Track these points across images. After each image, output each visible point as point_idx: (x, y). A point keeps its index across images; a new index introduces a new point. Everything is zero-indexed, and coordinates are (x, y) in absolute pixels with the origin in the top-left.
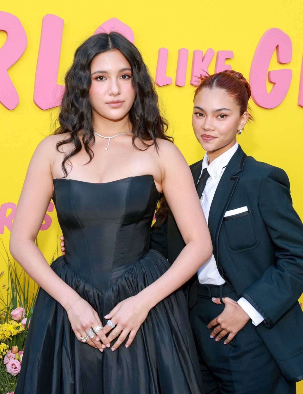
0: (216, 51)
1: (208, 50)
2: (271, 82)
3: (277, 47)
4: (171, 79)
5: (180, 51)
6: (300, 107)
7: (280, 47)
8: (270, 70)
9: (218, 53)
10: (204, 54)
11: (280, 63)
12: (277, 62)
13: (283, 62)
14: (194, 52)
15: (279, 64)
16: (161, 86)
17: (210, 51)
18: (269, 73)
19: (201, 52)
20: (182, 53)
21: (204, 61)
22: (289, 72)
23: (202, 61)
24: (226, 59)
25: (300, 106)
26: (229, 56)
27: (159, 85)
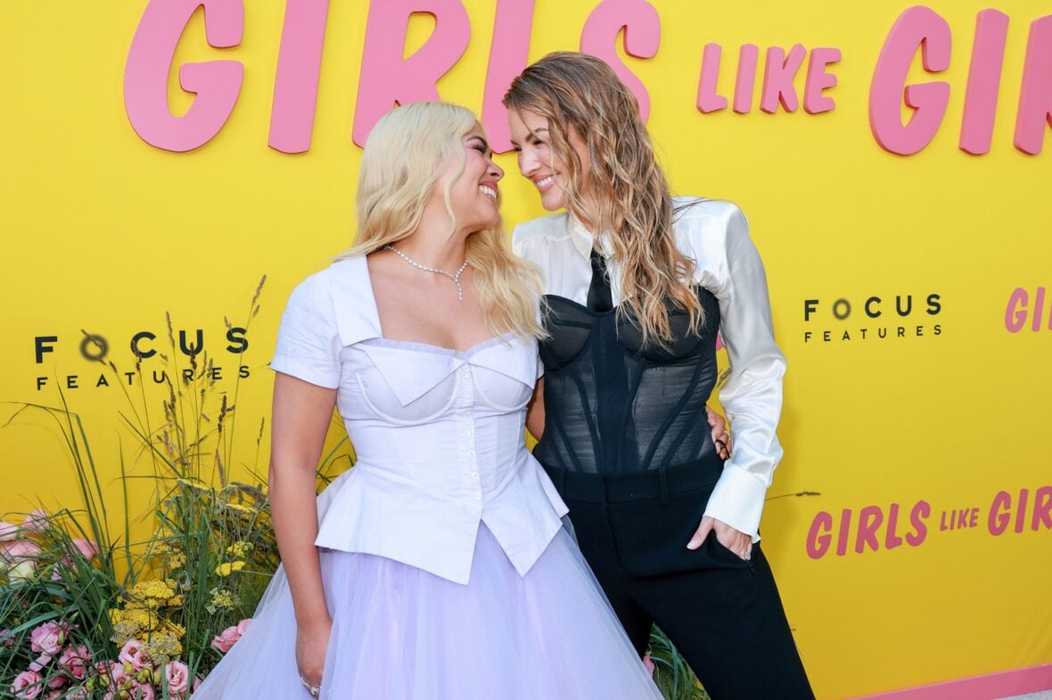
0: (809, 48)
1: (794, 47)
2: (909, 106)
3: (924, 41)
4: (724, 100)
5: (743, 49)
6: (963, 154)
7: (928, 41)
8: (907, 84)
9: (813, 52)
10: (786, 54)
11: (928, 71)
12: (923, 70)
13: (932, 69)
14: (770, 51)
15: (925, 72)
16: (706, 111)
17: (799, 49)
18: (907, 89)
19: (782, 51)
20: (748, 53)
21: (787, 65)
22: (945, 88)
23: (784, 68)
24: (828, 64)
25: (964, 150)
26: (832, 58)
27: (702, 112)
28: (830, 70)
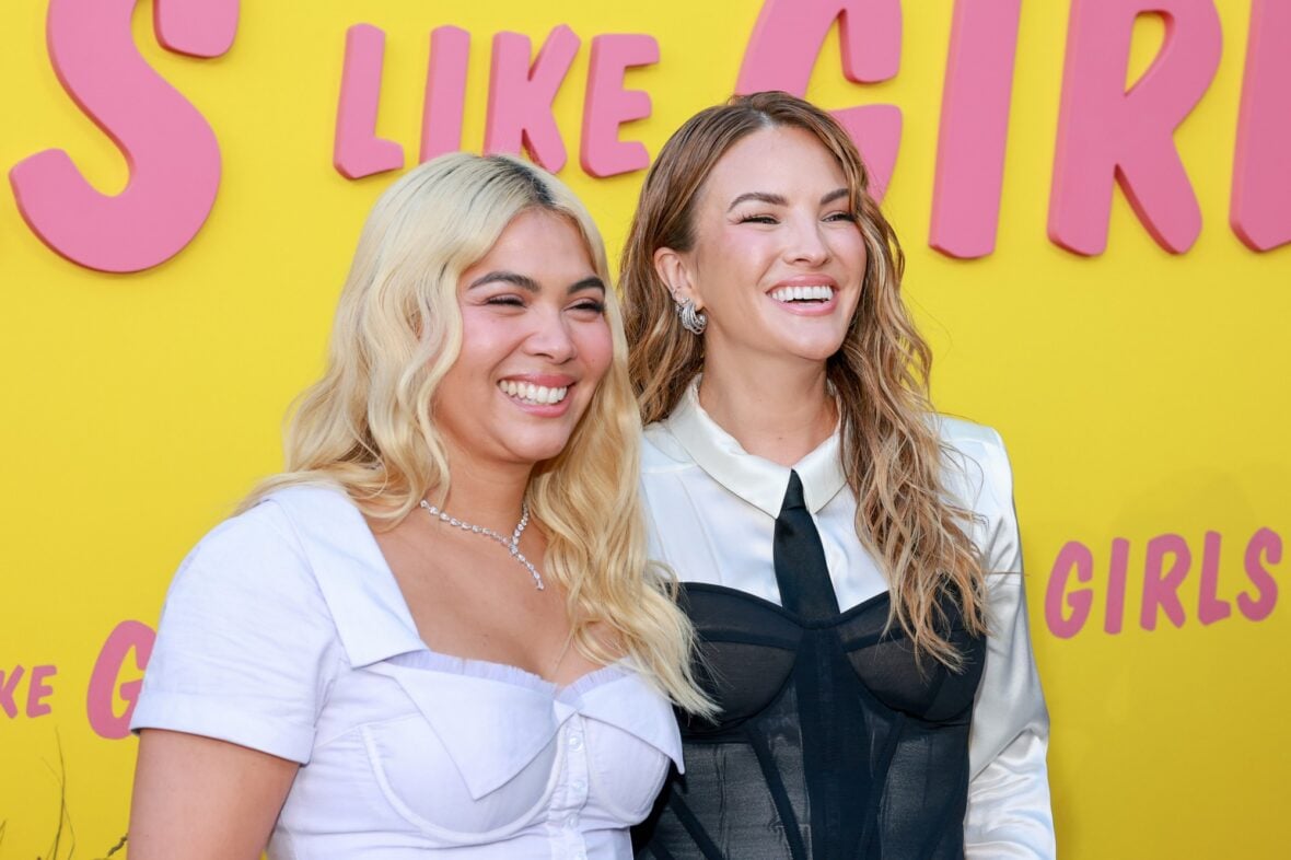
0: (586, 34)
1: (553, 33)
3: (842, 15)
4: (396, 151)
5: (436, 36)
6: (937, 254)
7: (850, 17)
9: (596, 44)
10: (537, 42)
11: (853, 81)
12: (843, 79)
13: (862, 77)
14: (498, 41)
15: (848, 83)
16: (355, 175)
17: (563, 38)
19: (525, 41)
20: (448, 46)
21: (535, 76)
22: (890, 117)
23: (529, 79)
24: (630, 68)
25: (937, 248)
26: (640, 56)
27: (349, 177)
28: (635, 83)
